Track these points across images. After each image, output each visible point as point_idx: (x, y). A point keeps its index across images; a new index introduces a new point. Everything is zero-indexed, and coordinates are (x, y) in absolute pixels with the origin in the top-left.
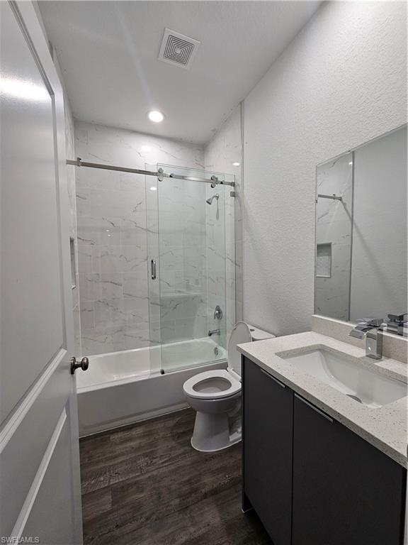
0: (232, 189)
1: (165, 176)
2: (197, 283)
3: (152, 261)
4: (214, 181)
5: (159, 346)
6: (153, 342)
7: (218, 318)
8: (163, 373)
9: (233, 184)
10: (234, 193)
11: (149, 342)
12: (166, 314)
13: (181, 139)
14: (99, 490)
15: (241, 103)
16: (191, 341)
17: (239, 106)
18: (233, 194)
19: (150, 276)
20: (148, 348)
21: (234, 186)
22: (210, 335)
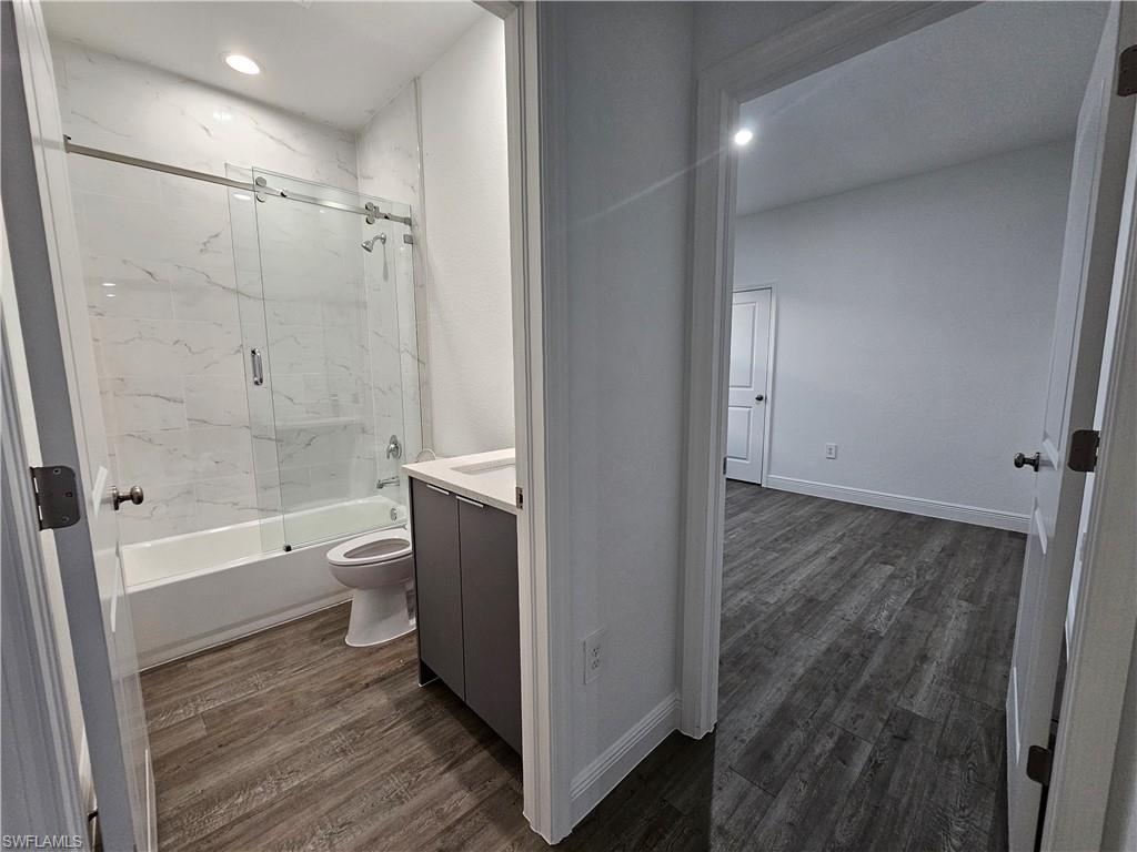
0: (407, 230)
1: (270, 193)
2: (356, 401)
3: (253, 352)
4: (371, 213)
5: (280, 518)
6: (265, 511)
7: (395, 456)
8: (288, 549)
9: (408, 221)
10: (411, 237)
11: (256, 512)
12: (290, 456)
13: (303, 113)
14: (177, 724)
15: (415, 80)
16: (346, 504)
17: (413, 84)
18: (410, 240)
19: (251, 379)
20: (256, 523)
21: (410, 225)
22: (381, 486)
